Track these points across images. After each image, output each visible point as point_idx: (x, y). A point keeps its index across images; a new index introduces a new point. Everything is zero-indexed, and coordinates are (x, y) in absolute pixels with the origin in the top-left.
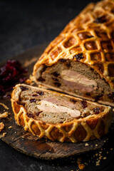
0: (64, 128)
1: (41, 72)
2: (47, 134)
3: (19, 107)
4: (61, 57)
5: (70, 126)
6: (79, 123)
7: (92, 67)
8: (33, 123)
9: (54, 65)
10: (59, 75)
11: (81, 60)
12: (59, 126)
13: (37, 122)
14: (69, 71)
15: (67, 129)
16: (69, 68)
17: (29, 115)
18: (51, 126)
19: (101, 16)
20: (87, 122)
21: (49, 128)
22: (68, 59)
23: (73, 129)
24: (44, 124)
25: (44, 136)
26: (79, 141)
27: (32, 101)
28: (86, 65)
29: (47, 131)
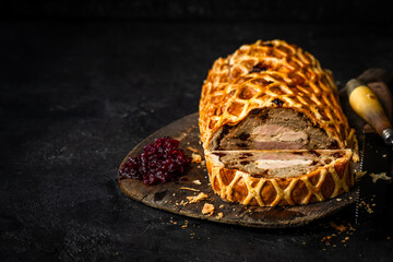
0: (310, 179)
1: (218, 140)
2: (287, 196)
3: (233, 173)
4: (255, 107)
5: (318, 176)
6: (327, 169)
7: (301, 110)
8: (265, 184)
9: (241, 122)
10: (249, 136)
11: (284, 105)
12: (305, 178)
13: (272, 181)
14: (265, 126)
15: (314, 180)
16: (264, 122)
17: (256, 176)
18: (294, 180)
19: (256, 63)
20: (335, 167)
21: (292, 184)
22: (265, 108)
23: (321, 179)
24: (283, 180)
25: (281, 200)
26: (327, 199)
27: (244, 163)
28: (292, 109)
29: (287, 190)
